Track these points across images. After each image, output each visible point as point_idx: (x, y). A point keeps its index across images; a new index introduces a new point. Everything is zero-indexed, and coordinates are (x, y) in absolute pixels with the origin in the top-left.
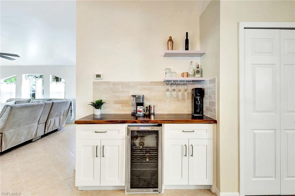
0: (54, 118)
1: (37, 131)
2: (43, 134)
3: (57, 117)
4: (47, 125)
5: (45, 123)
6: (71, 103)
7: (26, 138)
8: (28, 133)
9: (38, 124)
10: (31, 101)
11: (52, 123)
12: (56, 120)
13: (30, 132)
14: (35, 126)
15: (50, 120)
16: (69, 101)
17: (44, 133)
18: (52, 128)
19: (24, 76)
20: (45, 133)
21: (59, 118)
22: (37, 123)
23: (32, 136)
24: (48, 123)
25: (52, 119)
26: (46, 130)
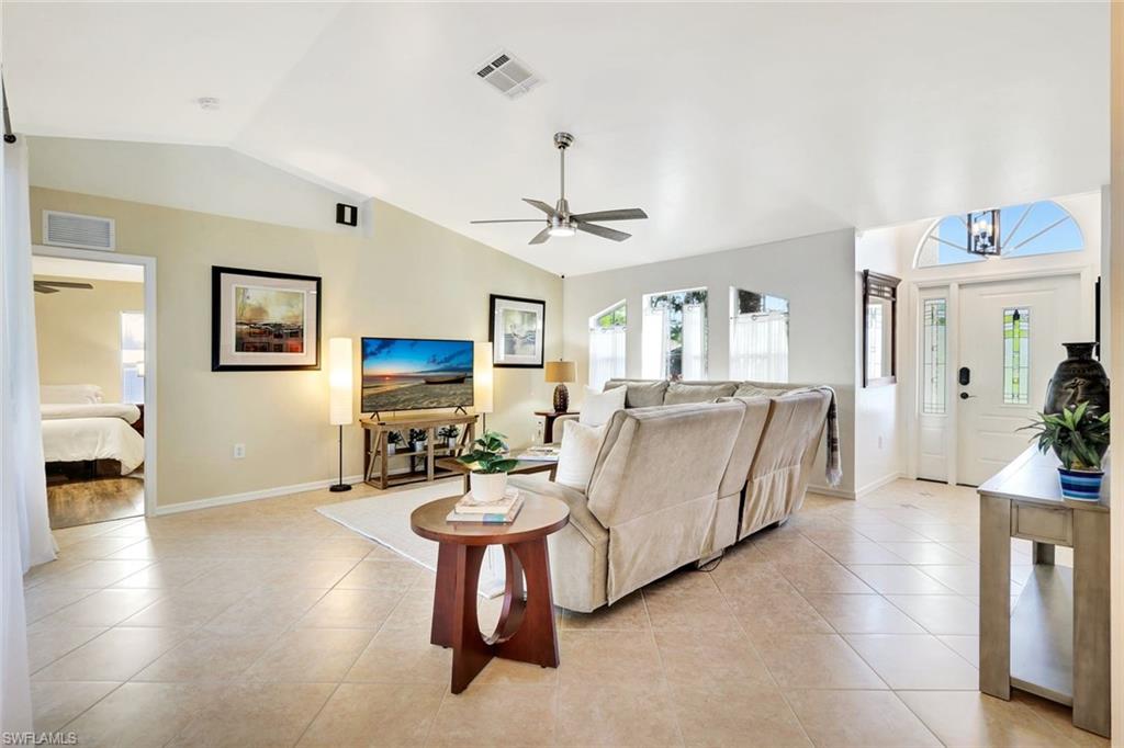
0: (772, 474)
1: (713, 528)
2: (733, 541)
3: (781, 470)
4: (749, 505)
5: (739, 495)
6: (832, 407)
7: (681, 552)
8: (687, 536)
9: (719, 498)
10: (669, 389)
11: (763, 492)
12: (777, 479)
13: (694, 532)
14: (710, 506)
15: (758, 479)
16: (825, 397)
17: (738, 538)
18: (764, 518)
19: (646, 299)
20: (740, 539)
21: (786, 470)
22: (715, 494)
23: (699, 547)
24: (751, 496)
25: (764, 478)
26: (744, 525)
